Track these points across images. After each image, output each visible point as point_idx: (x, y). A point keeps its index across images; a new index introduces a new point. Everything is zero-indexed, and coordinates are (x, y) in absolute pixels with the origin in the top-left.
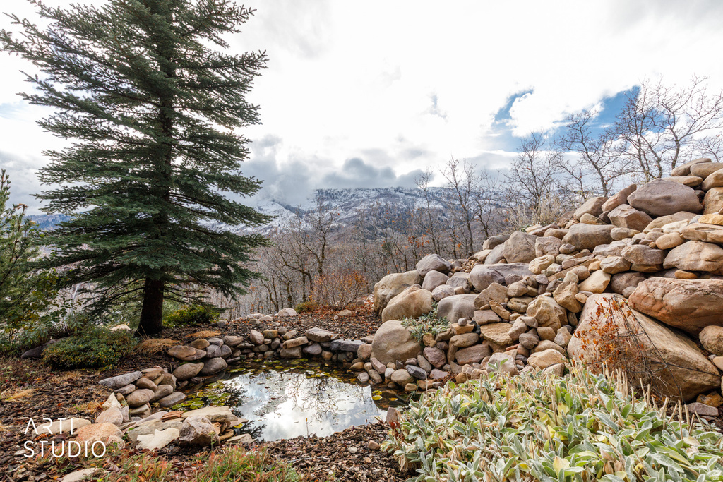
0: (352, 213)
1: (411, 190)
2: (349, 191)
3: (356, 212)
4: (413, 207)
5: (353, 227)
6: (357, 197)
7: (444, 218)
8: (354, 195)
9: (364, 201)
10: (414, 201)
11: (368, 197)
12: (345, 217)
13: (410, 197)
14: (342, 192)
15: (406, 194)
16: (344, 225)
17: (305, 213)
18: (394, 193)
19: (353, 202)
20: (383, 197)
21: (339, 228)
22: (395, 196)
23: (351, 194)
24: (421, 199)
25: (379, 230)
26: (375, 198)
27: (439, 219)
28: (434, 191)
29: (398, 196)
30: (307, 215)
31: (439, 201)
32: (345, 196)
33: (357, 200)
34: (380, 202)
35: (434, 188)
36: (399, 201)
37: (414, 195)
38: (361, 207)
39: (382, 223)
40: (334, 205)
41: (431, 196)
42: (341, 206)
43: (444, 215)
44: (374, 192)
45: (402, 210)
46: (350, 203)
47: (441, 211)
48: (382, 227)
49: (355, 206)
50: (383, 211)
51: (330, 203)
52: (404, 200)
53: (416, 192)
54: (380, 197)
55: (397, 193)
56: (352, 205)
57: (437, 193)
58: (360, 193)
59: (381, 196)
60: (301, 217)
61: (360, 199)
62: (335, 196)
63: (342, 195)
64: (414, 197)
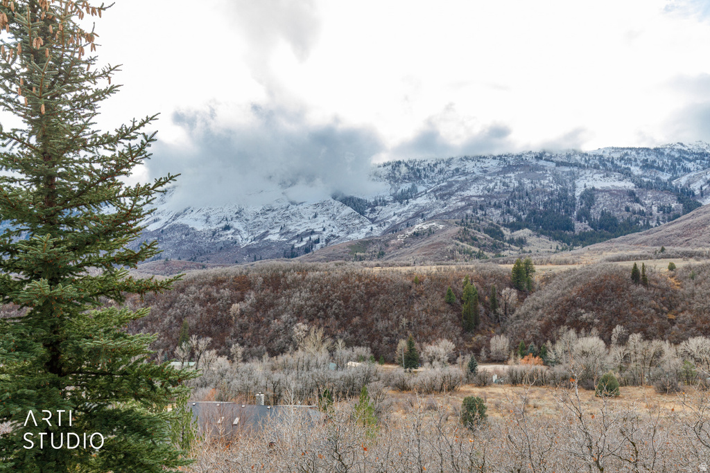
0: (455, 202)
1: (569, 156)
2: (449, 162)
3: (463, 200)
4: (574, 187)
5: (458, 228)
6: (464, 174)
7: (637, 207)
8: (457, 170)
9: (476, 179)
10: (574, 177)
11: (485, 172)
12: (443, 211)
13: (567, 169)
14: (435, 165)
15: (558, 164)
16: (441, 227)
17: (369, 205)
18: (534, 162)
19: (457, 182)
20: (513, 171)
21: (430, 232)
22: (537, 168)
23: (453, 167)
24: (588, 172)
25: (507, 233)
26: (498, 173)
27: (627, 209)
28: (616, 156)
29: (543, 168)
30: (373, 211)
31: (627, 174)
32: (441, 172)
33: (463, 178)
34: (507, 181)
35: (616, 150)
36: (544, 178)
37: (575, 165)
38: (473, 191)
39: (512, 219)
40: (421, 189)
41: (609, 164)
42: (434, 191)
43: (637, 201)
44: (495, 163)
45: (552, 193)
46: (450, 185)
47: (631, 194)
48: (514, 227)
49: (460, 189)
50: (513, 198)
51: (413, 186)
52: (555, 175)
53: (578, 158)
54: (508, 172)
55: (541, 163)
56: (454, 188)
57: (621, 159)
58: (470, 166)
59: (509, 168)
60: (362, 213)
61: (468, 177)
62: (423, 173)
63: (436, 170)
64: (575, 169)
